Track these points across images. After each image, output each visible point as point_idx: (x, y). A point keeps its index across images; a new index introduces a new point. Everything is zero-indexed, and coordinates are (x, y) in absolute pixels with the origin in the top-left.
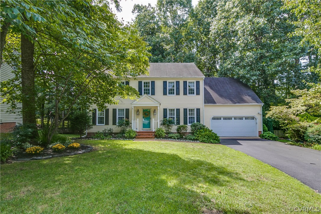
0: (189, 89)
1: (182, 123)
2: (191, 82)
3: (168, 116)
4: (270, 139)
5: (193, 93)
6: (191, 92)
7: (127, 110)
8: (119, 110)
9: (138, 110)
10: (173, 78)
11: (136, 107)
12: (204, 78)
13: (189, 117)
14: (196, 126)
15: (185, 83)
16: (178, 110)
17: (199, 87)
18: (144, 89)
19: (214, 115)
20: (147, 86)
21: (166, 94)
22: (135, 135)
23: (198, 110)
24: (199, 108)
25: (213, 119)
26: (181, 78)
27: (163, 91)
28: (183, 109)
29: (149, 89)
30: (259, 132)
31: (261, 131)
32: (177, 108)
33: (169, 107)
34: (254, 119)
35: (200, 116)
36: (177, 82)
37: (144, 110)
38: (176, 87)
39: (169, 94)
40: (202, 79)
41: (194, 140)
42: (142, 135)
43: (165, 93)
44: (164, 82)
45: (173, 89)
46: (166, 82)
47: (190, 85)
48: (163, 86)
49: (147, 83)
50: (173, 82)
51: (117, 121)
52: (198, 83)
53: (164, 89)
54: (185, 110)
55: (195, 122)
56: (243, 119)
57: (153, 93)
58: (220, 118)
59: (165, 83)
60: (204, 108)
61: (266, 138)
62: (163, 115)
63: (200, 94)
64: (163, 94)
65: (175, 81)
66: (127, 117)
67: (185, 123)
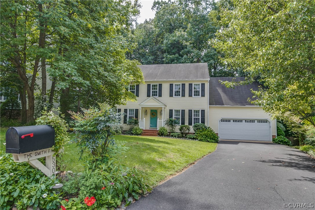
0: (194, 91)
1: (187, 123)
2: (197, 85)
3: (174, 117)
4: (280, 144)
5: (199, 95)
6: (197, 93)
7: (137, 111)
8: (130, 110)
9: (146, 111)
10: (179, 81)
11: (144, 107)
12: (209, 81)
13: (194, 118)
14: (197, 126)
15: (190, 85)
16: (183, 111)
17: (204, 89)
18: (153, 91)
19: (222, 117)
20: (155, 88)
21: (173, 96)
22: (140, 132)
23: (203, 112)
24: (204, 109)
25: (222, 121)
26: (187, 81)
27: (169, 93)
28: (188, 110)
29: (157, 91)
30: (273, 136)
31: (275, 136)
32: (182, 109)
33: (175, 107)
34: (268, 122)
35: (204, 117)
36: (182, 84)
37: (151, 110)
38: (182, 89)
39: (175, 96)
40: (207, 81)
41: (193, 139)
42: (148, 133)
43: (171, 95)
44: (170, 84)
45: (179, 91)
46: (173, 84)
47: (196, 87)
48: (169, 88)
49: (155, 85)
50: (180, 85)
51: (128, 120)
52: (203, 85)
53: (170, 91)
54: (190, 111)
55: (200, 122)
56: (255, 121)
57: (160, 95)
58: (230, 120)
59: (171, 86)
60: (209, 110)
61: (276, 143)
62: (169, 115)
63: (205, 95)
64: (169, 95)
65: (181, 84)
66: (137, 116)
67: (190, 124)
